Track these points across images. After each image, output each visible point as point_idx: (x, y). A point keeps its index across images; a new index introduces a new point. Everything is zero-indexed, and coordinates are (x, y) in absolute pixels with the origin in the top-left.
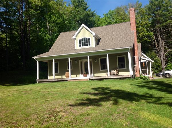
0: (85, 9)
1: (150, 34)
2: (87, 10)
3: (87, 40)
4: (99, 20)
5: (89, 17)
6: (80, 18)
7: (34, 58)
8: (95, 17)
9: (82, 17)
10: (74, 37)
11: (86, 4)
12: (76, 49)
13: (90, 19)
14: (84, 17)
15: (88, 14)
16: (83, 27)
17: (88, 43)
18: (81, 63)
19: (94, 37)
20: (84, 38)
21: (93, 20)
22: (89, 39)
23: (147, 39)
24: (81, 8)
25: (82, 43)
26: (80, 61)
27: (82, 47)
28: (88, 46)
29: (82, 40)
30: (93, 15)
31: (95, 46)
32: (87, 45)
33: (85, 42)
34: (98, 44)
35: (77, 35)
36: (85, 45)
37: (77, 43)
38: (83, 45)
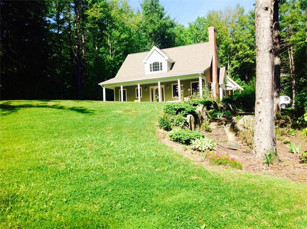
0: (161, 17)
1: (254, 52)
2: (164, 18)
3: (158, 64)
4: (181, 32)
5: (167, 27)
6: (154, 30)
7: (101, 84)
8: (176, 28)
9: (157, 28)
11: (163, 9)
12: (146, 74)
13: (169, 31)
14: (159, 28)
15: (165, 24)
16: (155, 50)
17: (160, 68)
18: (152, 90)
19: (166, 62)
20: (156, 62)
21: (173, 33)
22: (161, 63)
23: (248, 59)
24: (156, 14)
25: (154, 67)
26: (151, 87)
27: (153, 72)
28: (160, 71)
29: (153, 64)
30: (172, 25)
31: (168, 71)
32: (158, 70)
33: (156, 67)
34: (171, 69)
35: (147, 59)
36: (156, 70)
37: (147, 67)
38: (154, 70)
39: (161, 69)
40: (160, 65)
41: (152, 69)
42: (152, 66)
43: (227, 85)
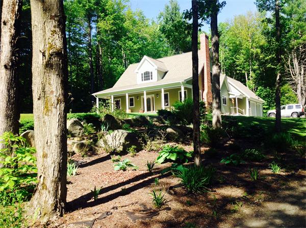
7: (94, 94)
10: (136, 71)
12: (138, 83)
16: (145, 59)
17: (150, 77)
18: (143, 99)
19: (156, 71)
20: (147, 72)
22: (151, 73)
25: (145, 77)
26: (142, 97)
27: (144, 82)
29: (145, 73)
31: (158, 80)
32: (149, 79)
33: (147, 76)
34: (163, 78)
35: (139, 68)
36: (147, 79)
37: (139, 77)
38: (145, 80)
39: (152, 79)
40: (150, 75)
41: (144, 78)
42: (143, 76)
43: (230, 93)
